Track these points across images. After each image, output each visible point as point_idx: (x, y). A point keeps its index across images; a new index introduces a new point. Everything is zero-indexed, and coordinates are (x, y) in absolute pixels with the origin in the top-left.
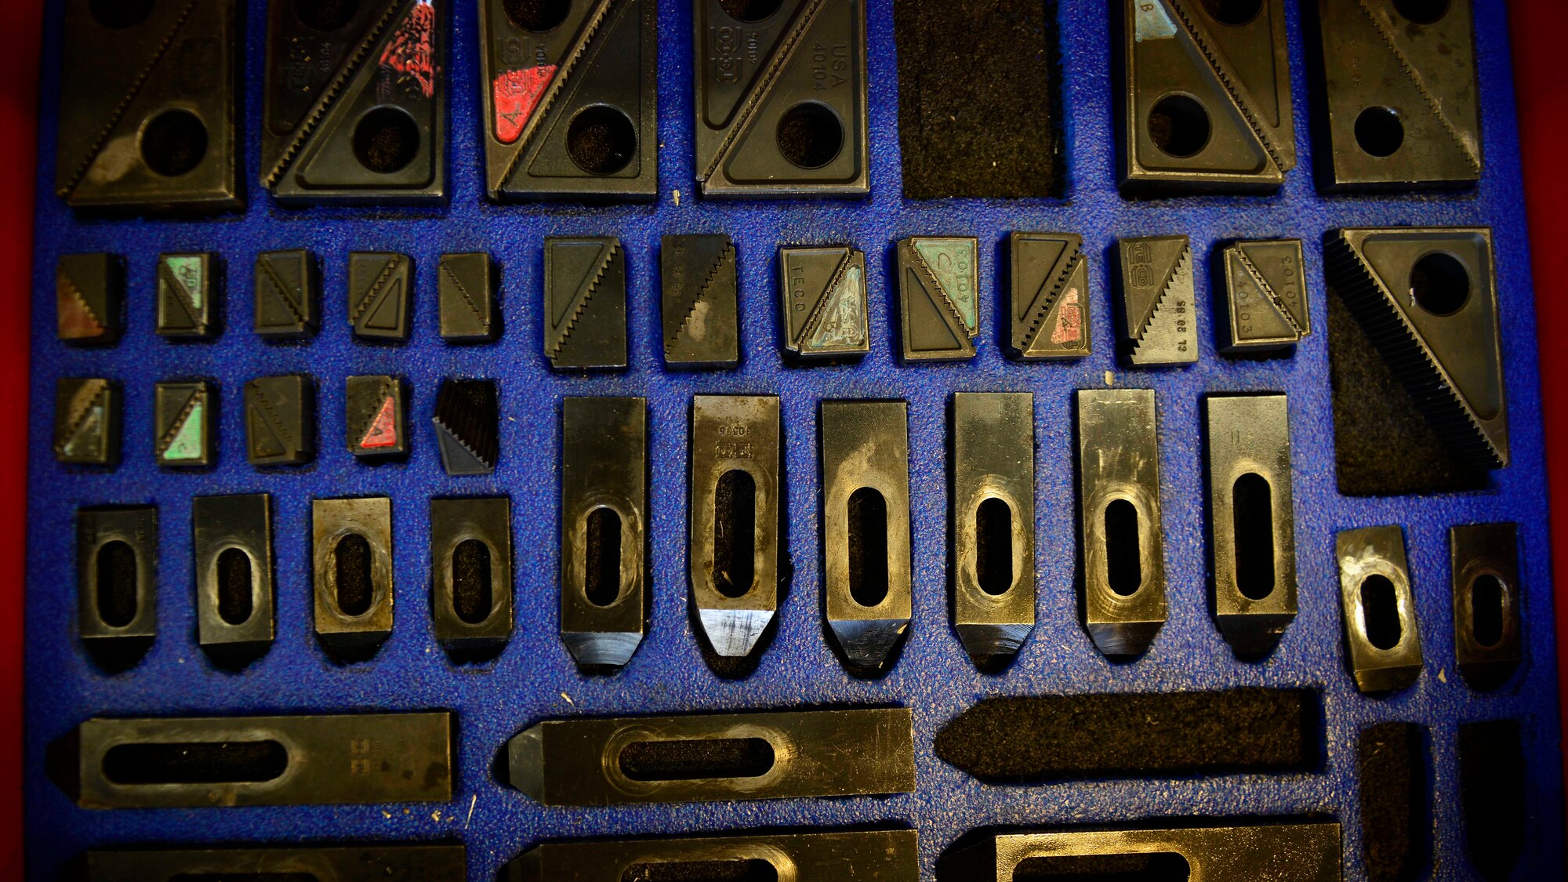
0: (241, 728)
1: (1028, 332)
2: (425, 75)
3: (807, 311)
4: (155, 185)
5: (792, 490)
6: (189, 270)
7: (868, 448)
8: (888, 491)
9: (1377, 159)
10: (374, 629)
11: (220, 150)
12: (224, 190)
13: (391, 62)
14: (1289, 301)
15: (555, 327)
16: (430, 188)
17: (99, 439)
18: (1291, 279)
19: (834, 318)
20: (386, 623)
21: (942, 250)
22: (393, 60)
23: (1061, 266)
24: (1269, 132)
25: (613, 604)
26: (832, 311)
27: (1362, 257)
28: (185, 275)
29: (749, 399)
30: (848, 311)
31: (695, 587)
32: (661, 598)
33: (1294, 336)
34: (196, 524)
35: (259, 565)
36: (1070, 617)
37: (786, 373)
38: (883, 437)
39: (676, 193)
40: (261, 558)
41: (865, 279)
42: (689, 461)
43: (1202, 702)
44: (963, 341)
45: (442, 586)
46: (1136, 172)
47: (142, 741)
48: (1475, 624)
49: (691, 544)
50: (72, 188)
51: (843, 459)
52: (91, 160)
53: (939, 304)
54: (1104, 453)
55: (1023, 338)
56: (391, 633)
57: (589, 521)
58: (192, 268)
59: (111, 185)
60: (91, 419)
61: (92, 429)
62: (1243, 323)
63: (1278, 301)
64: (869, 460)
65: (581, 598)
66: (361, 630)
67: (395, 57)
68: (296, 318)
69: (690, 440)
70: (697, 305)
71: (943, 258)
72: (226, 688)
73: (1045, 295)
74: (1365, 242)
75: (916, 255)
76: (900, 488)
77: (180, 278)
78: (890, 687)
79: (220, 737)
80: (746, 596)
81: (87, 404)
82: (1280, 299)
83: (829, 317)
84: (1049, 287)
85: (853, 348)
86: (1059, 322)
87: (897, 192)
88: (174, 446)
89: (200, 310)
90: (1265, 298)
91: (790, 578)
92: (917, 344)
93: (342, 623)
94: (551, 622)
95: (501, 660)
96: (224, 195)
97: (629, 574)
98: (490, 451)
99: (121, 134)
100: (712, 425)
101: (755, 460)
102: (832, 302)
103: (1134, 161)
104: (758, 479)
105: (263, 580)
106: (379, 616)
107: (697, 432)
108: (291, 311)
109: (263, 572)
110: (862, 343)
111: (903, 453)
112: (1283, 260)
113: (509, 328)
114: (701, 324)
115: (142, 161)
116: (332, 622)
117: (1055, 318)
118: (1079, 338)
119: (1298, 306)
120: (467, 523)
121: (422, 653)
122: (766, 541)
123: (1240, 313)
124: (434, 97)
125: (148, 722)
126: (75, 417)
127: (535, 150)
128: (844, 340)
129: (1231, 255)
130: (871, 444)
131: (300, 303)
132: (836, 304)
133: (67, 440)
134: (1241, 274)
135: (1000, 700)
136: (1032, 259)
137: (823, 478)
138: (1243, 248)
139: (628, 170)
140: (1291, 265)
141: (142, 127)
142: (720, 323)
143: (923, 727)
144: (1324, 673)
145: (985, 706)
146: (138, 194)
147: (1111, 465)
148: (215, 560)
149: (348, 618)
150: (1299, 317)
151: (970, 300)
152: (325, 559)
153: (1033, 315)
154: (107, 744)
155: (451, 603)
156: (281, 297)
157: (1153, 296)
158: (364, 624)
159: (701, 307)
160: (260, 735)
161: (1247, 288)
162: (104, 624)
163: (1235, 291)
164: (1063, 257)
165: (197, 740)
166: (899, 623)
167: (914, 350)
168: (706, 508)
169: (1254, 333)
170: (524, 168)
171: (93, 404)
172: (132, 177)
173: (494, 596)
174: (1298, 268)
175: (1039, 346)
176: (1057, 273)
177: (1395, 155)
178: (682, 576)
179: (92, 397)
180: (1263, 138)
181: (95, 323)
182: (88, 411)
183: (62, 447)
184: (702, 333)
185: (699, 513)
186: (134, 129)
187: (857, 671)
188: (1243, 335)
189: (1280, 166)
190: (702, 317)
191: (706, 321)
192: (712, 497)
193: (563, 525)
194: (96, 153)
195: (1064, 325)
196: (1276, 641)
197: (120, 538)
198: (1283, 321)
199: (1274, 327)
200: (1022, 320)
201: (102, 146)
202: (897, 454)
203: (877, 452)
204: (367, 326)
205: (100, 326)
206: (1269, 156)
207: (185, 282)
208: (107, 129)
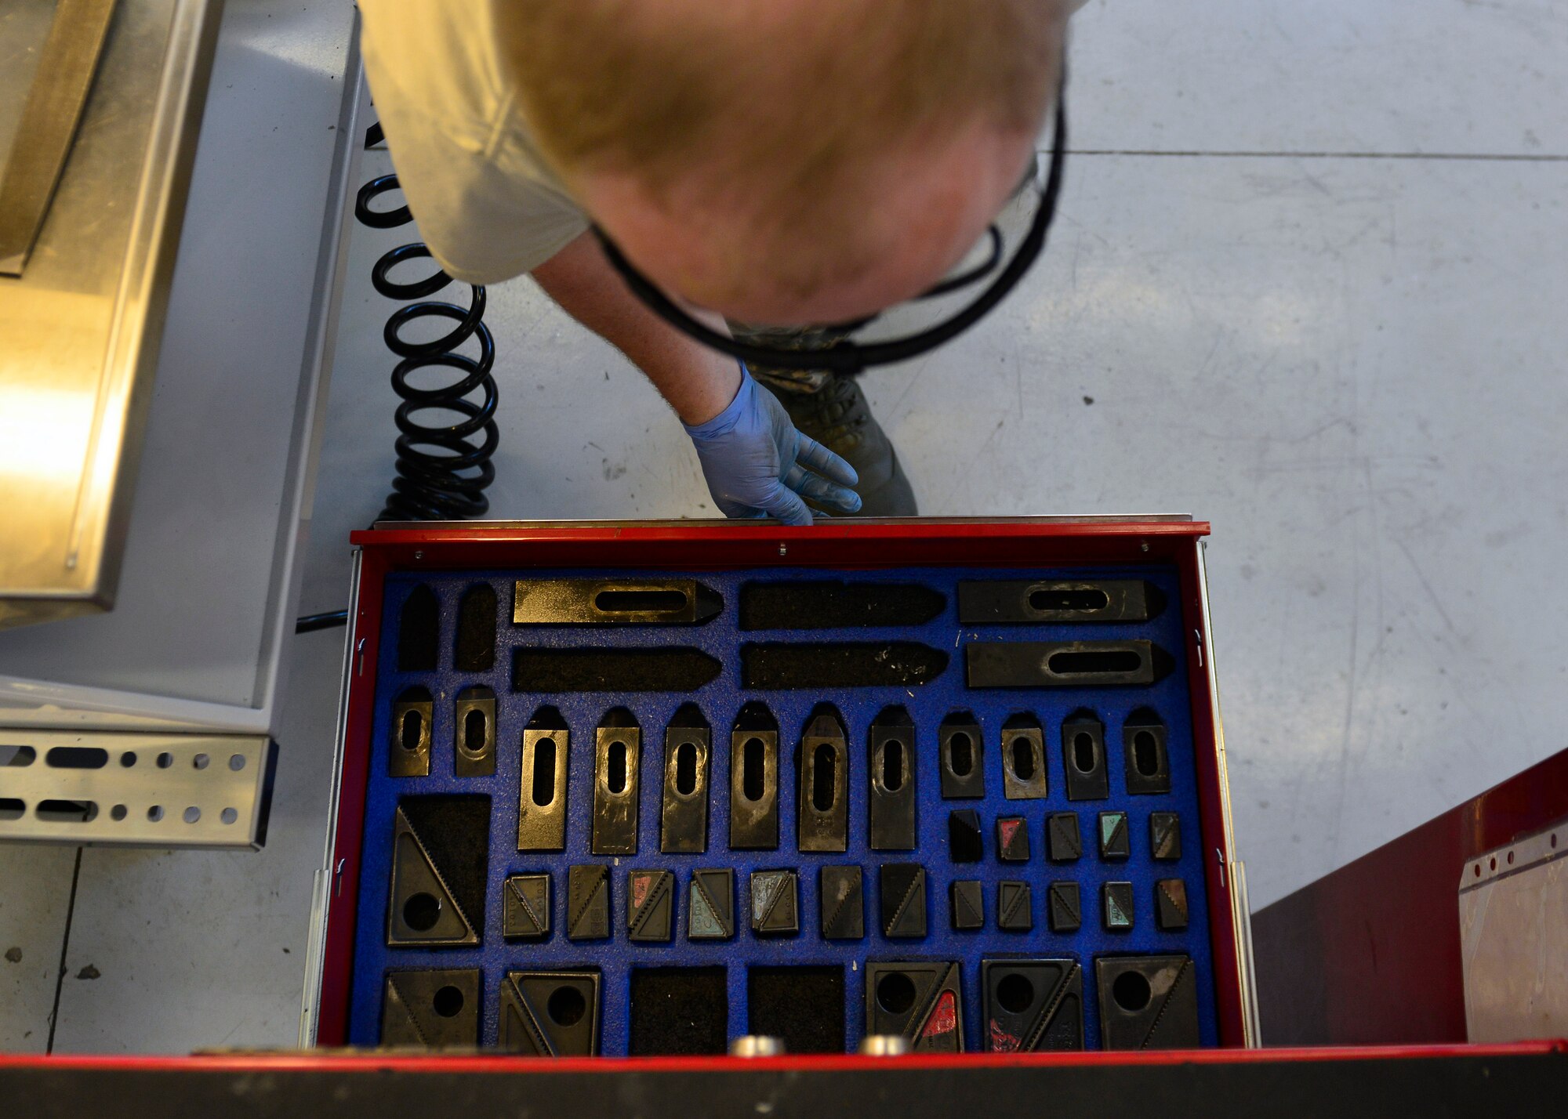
0: (1073, 679)
1: (664, 882)
2: (996, 1033)
3: (784, 895)
4: (1140, 966)
5: (793, 801)
6: (1117, 918)
7: (753, 821)
8: (743, 799)
9: (452, 985)
10: (1011, 730)
11: (1105, 987)
12: (1102, 963)
13: (1015, 1040)
14: (515, 900)
15: (919, 885)
16: (989, 964)
17: (1156, 826)
18: (512, 913)
19: (770, 891)
20: (1005, 734)
21: (709, 930)
22: (1014, 1041)
23: (643, 920)
24: (515, 1001)
25: (887, 741)
26: (771, 894)
27: (468, 926)
28: (1119, 915)
29: (816, 849)
30: (762, 895)
31: (845, 750)
32: (863, 746)
33: (514, 880)
34: (1106, 784)
35: (1072, 763)
36: (645, 732)
37: (795, 865)
38: (744, 828)
39: (855, 968)
40: (1072, 767)
41: (751, 911)
42: (848, 817)
43: (574, 686)
44: (699, 877)
45: (976, 752)
46: (596, 976)
47: (1122, 673)
48: (420, 723)
49: (847, 771)
50: (1185, 964)
51: (765, 816)
52: (1177, 981)
53: (710, 899)
54: (624, 818)
55: (667, 879)
56: (1002, 728)
57: (900, 783)
58: (1115, 919)
59: (1165, 966)
60: (1161, 836)
61: (1160, 831)
62: (543, 888)
63: (522, 900)
64: (752, 815)
65: (904, 745)
66: (1018, 730)
67: (1013, 1043)
68: (1057, 890)
69: (848, 829)
70: (844, 898)
71: (708, 925)
72: (1084, 700)
73: (653, 904)
74: (465, 936)
75: (724, 926)
76: (736, 799)
77: (1121, 913)
78: (744, 697)
79: (1083, 674)
80: (819, 744)
81: (1164, 844)
82: (519, 901)
83: (772, 892)
84: (650, 908)
85: (760, 875)
86: (646, 889)
87: (730, 970)
88: (1116, 822)
89: (1110, 895)
90: (528, 902)
91: (795, 755)
92: (724, 877)
93: (1028, 733)
94: (920, 733)
95: (945, 715)
96: (1102, 961)
97: (880, 756)
98: (954, 821)
99: (1161, 996)
100: (836, 834)
101: (813, 815)
102: (770, 900)
103: (596, 982)
104: (812, 806)
105: (1070, 755)
106: (1009, 737)
107: (845, 831)
108: (1060, 894)
109: (1070, 760)
110: (755, 877)
111: (734, 819)
112: (514, 924)
113: (946, 891)
114: (842, 887)
115: (1148, 981)
116: (1034, 734)
117: (648, 890)
118: (635, 880)
119: (509, 897)
120: (964, 784)
121: (985, 718)
122: (808, 773)
123: (543, 894)
124: (990, 1018)
125: (1120, 682)
126: (1170, 836)
127: (933, 986)
128: (765, 878)
129: (545, 927)
130: (751, 824)
131: (1056, 899)
132: (768, 898)
133: (1172, 824)
134: (540, 916)
135: (686, 691)
136: (658, 925)
137: (776, 807)
138: (537, 931)
139: (882, 976)
140: (511, 921)
141: (1151, 1000)
142: (832, 887)
143: (728, 676)
144: (507, 701)
145: (694, 687)
146: (1149, 961)
147: (620, 812)
148: (1095, 766)
149: (1024, 735)
150: (510, 891)
151: (695, 902)
152: (1039, 766)
153: (661, 892)
154: (1139, 671)
155: (972, 743)
156: (1066, 902)
157: (592, 903)
158: (1016, 733)
159: (841, 897)
160: (1063, 676)
161: (538, 907)
162: (1151, 733)
163: (545, 907)
164: (641, 925)
165: (1095, 673)
166: (739, 729)
167: (727, 873)
168: (839, 791)
169: (536, 882)
170: (938, 975)
171: (1161, 844)
172: (1153, 971)
173: (949, 747)
174: (506, 919)
175: (658, 875)
176: (645, 917)
177: (441, 987)
178: (852, 756)
179: (1162, 848)
180: (519, 998)
181: (1164, 888)
182: (1163, 839)
183: (1175, 821)
184: (840, 882)
185: (843, 788)
186: (1154, 999)
187: (761, 706)
188: (543, 881)
189: (510, 981)
190: (841, 891)
191: (839, 889)
192: (836, 796)
193: (915, 781)
194: (1174, 985)
195: (643, 887)
196: (534, 717)
197: (1146, 777)
198: (519, 888)
199: (524, 885)
200: (667, 890)
201: (1172, 989)
202: (737, 819)
203: (748, 820)
204: (1019, 886)
205: (1162, 886)
206: (516, 986)
207: (1118, 911)
208: (1170, 999)
